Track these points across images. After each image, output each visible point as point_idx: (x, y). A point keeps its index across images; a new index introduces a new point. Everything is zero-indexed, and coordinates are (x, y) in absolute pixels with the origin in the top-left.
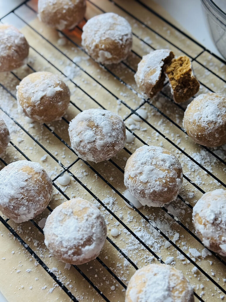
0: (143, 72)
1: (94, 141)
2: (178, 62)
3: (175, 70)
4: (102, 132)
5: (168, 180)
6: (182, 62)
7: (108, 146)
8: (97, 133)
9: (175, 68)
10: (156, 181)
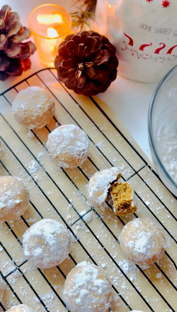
0: (93, 192)
1: (42, 259)
2: (123, 186)
3: (119, 193)
4: (49, 250)
5: (99, 305)
6: (126, 188)
7: (54, 263)
8: (45, 251)
9: (119, 191)
10: (88, 305)
